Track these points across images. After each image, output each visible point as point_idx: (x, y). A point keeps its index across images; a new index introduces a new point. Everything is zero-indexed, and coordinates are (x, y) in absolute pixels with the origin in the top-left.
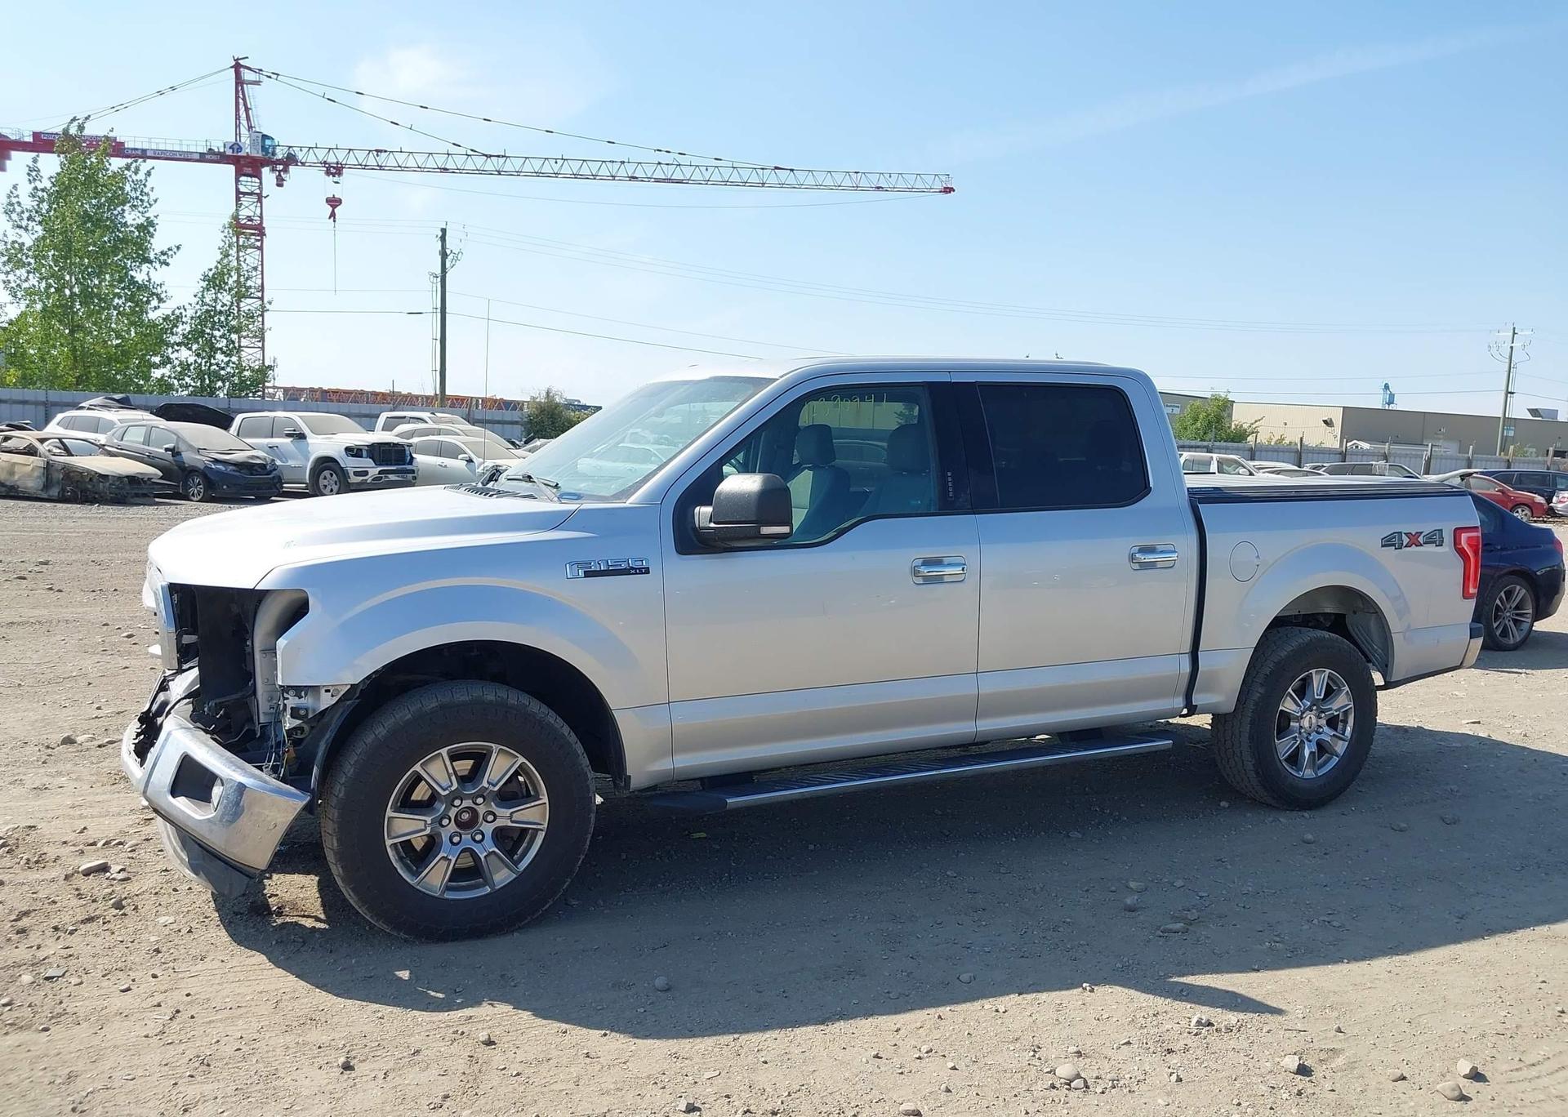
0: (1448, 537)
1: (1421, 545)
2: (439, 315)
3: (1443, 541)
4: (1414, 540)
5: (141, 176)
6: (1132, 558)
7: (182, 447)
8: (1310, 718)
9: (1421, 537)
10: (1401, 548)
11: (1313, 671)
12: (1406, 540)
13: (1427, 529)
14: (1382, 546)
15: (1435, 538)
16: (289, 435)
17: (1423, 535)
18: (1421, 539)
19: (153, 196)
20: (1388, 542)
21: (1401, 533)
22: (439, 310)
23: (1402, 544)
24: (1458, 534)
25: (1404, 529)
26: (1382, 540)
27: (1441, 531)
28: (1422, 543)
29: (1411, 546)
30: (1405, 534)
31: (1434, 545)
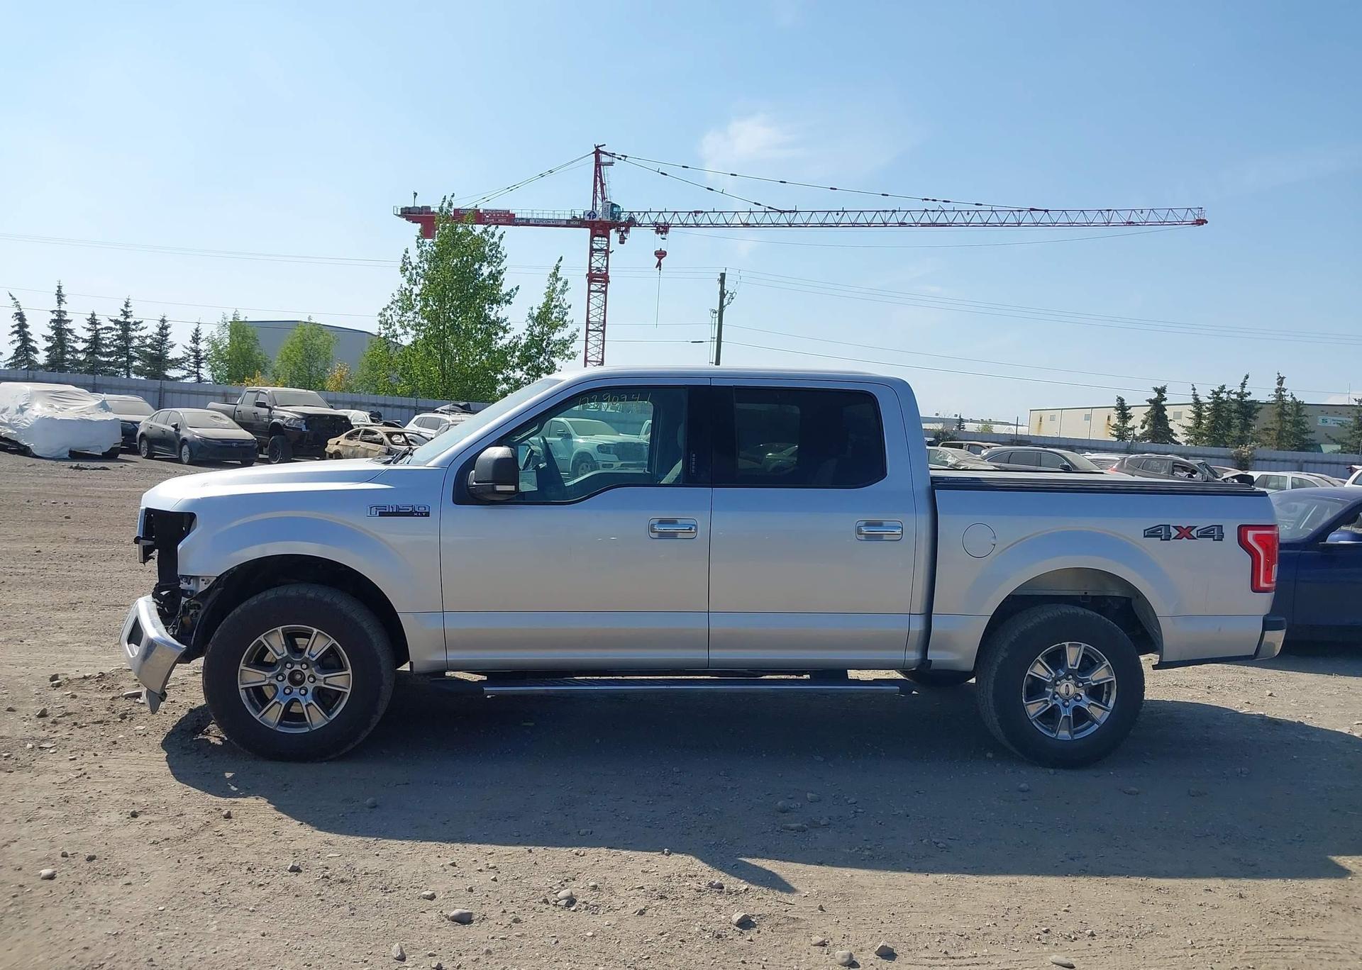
0: (1231, 533)
1: (1195, 539)
2: (716, 343)
3: (1223, 536)
4: (1185, 533)
5: (496, 239)
6: (859, 532)
8: (1067, 685)
9: (1195, 530)
10: (1169, 540)
11: (1067, 644)
12: (1174, 533)
13: (1202, 523)
14: (1145, 537)
15: (1213, 533)
16: (559, 435)
17: (1197, 529)
18: (1194, 533)
19: (504, 254)
20: (1151, 533)
21: (1169, 526)
22: (716, 340)
23: (1170, 536)
24: (1242, 530)
25: (1173, 522)
26: (1145, 531)
27: (1222, 526)
28: (1195, 536)
29: (1181, 539)
30: (1174, 527)
31: (1212, 539)
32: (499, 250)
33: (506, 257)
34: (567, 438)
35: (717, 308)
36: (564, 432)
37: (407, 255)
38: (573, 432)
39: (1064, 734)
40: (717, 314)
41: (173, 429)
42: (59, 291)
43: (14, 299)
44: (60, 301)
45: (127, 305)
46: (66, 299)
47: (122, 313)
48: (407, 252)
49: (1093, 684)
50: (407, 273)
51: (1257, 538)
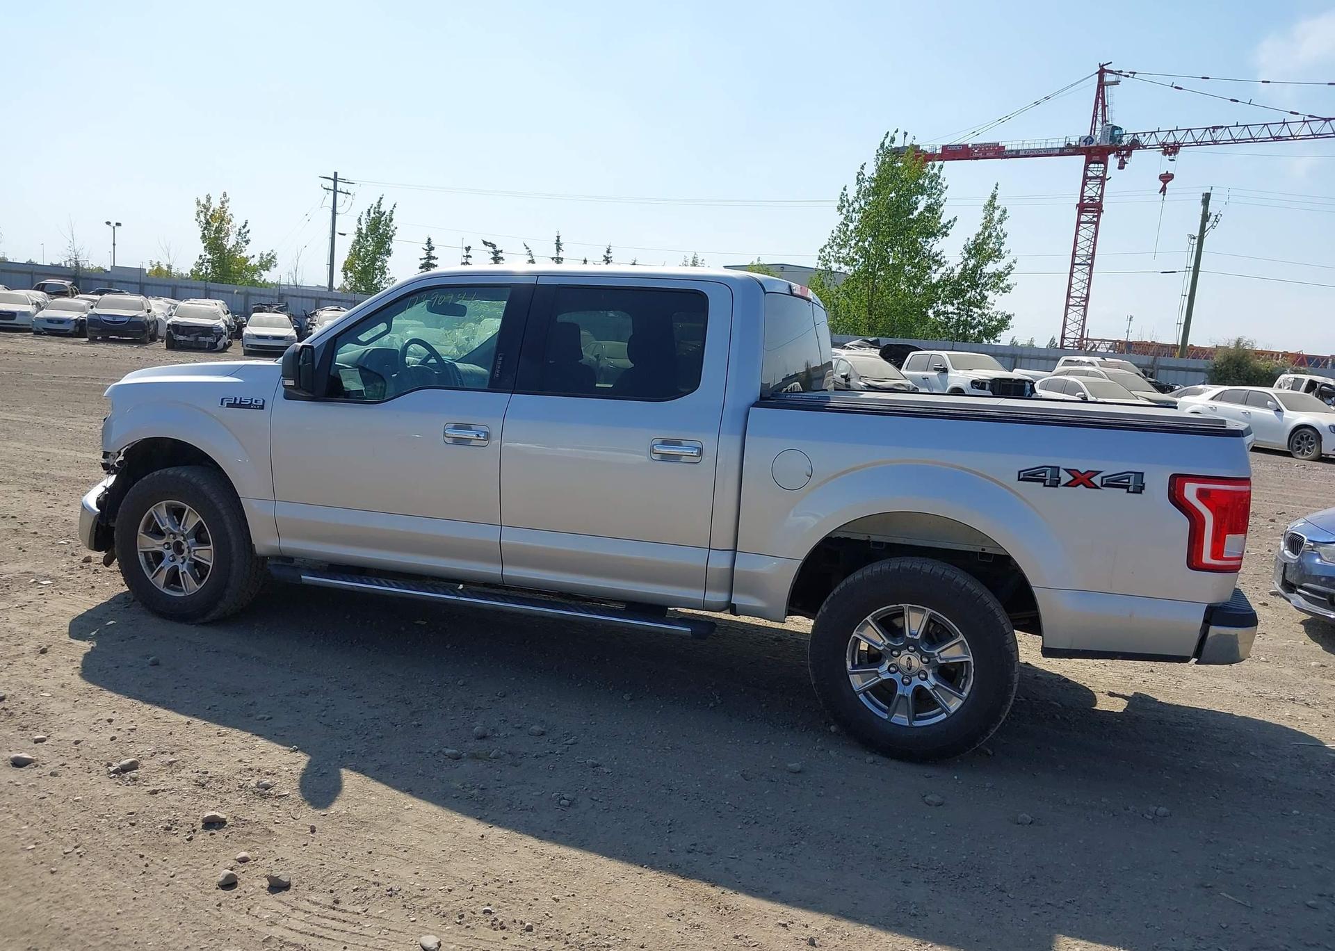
0: (1157, 484)
1: (1099, 488)
2: (1191, 273)
3: (1143, 488)
4: (1082, 479)
6: (652, 451)
7: (852, 375)
8: (909, 658)
9: (1098, 477)
10: (1057, 486)
11: (905, 606)
12: (1066, 477)
13: (1111, 468)
14: (1019, 480)
16: (936, 369)
17: (1102, 475)
18: (1096, 480)
19: (945, 185)
20: (1028, 476)
21: (1059, 468)
22: (1192, 269)
23: (1059, 482)
24: (1177, 482)
25: (1064, 463)
26: (1020, 472)
27: (1142, 474)
28: (1099, 485)
29: (1076, 486)
30: (1065, 469)
31: (1126, 490)
32: (940, 181)
33: (946, 188)
34: (944, 372)
35: (1197, 234)
36: (941, 366)
37: (845, 193)
38: (949, 366)
39: (901, 719)
40: (1196, 241)
41: (595, 359)
42: (558, 241)
43: (527, 248)
44: (559, 249)
45: (608, 252)
46: (562, 247)
47: (604, 258)
48: (845, 189)
49: (940, 662)
50: (844, 211)
51: (1202, 495)
